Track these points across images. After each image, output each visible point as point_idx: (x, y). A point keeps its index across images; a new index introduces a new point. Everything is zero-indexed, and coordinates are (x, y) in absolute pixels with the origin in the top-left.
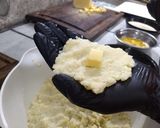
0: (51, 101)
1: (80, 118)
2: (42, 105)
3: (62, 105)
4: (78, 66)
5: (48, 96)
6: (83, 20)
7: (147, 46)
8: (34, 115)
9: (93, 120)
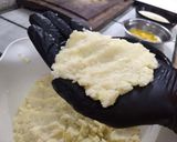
0: (43, 106)
1: (79, 127)
2: (32, 110)
3: (57, 111)
4: (85, 67)
5: (40, 100)
6: (85, 7)
7: (159, 40)
8: (21, 123)
9: (95, 129)
